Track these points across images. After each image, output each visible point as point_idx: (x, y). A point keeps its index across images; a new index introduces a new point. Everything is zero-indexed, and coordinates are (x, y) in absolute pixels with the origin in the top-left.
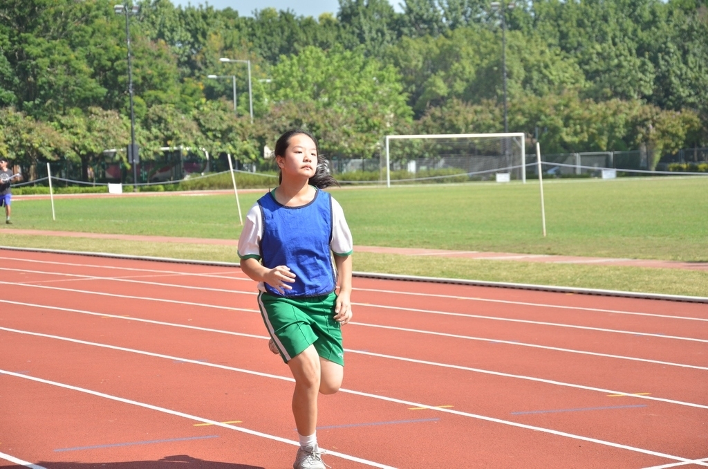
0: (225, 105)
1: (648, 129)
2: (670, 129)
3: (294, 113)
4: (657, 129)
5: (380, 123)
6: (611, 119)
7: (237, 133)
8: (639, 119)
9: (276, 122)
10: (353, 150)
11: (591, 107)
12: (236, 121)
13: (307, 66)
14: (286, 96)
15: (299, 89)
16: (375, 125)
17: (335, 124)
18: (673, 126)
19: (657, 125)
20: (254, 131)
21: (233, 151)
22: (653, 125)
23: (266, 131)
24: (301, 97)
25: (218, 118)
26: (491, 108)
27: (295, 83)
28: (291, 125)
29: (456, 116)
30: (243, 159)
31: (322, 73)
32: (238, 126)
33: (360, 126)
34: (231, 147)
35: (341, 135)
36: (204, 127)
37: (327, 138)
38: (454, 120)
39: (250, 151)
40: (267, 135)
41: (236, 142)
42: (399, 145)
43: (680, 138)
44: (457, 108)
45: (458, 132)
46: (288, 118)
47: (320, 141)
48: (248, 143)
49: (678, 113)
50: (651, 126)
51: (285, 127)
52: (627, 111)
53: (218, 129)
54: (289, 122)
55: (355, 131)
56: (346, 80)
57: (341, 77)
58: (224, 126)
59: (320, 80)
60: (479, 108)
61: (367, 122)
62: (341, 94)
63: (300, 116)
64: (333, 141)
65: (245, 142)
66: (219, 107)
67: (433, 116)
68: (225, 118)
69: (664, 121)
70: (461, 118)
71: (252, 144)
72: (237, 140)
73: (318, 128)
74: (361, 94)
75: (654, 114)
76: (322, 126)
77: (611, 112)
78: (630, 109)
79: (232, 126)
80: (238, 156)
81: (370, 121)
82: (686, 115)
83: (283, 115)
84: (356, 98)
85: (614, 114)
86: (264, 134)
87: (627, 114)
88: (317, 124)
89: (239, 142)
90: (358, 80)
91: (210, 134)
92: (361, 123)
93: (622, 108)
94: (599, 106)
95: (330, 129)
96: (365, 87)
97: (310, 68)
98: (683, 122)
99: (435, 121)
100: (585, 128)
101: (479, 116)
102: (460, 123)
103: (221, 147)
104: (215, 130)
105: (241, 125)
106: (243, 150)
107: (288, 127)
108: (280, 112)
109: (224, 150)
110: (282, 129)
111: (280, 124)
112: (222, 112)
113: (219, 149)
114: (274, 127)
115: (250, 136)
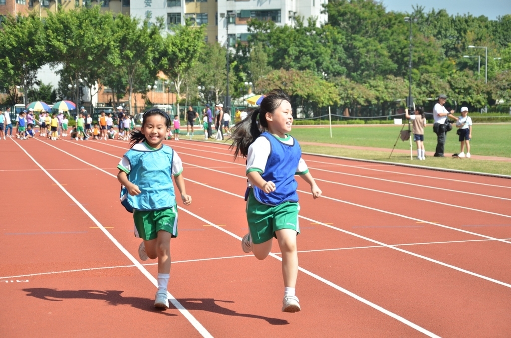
0: (468, 73)
7: (474, 90)
9: (499, 83)
12: (474, 83)
14: (509, 67)
20: (485, 88)
21: (471, 101)
23: (492, 88)
25: (463, 81)
28: (508, 85)
30: (477, 105)
32: (474, 86)
34: (469, 98)
36: (454, 86)
39: (481, 101)
40: (493, 91)
41: (473, 95)
46: (507, 80)
48: (480, 96)
51: (505, 86)
53: (462, 87)
54: (507, 83)
58: (466, 86)
65: (479, 95)
66: (463, 74)
68: (467, 81)
71: (483, 96)
72: (473, 94)
79: (471, 86)
80: (473, 103)
83: (504, 79)
86: (491, 90)
89: (475, 95)
91: (457, 90)
103: (463, 98)
104: (460, 88)
105: (477, 85)
106: (477, 100)
107: (507, 86)
108: (502, 77)
109: (465, 100)
110: (502, 87)
111: (501, 84)
112: (466, 77)
113: (463, 100)
114: (498, 86)
115: (482, 91)
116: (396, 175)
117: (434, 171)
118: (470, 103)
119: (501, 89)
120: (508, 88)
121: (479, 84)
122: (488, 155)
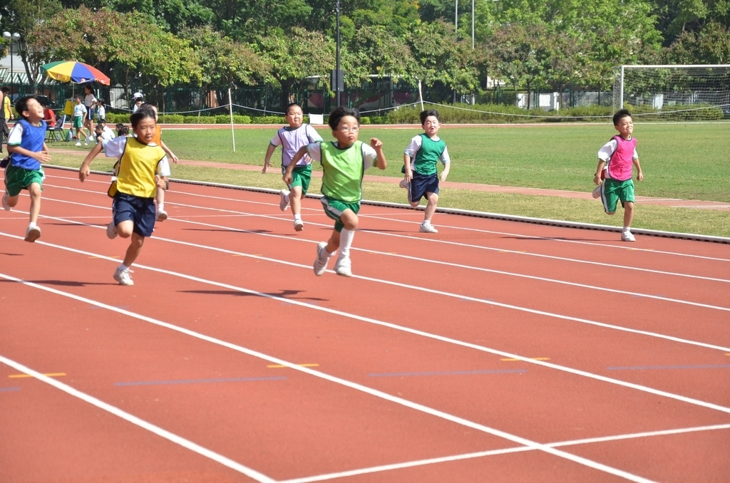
0: (443, 27)
3: (521, 37)
5: (621, 51)
7: (456, 60)
9: (499, 48)
10: (587, 82)
12: (454, 46)
14: (514, 17)
15: (530, 9)
16: (615, 52)
17: (568, 51)
20: (474, 57)
21: (450, 80)
23: (488, 57)
24: (531, 18)
25: (434, 42)
28: (516, 51)
29: (713, 42)
32: (456, 52)
33: (597, 53)
34: (447, 75)
35: (574, 63)
36: (418, 51)
37: (558, 67)
38: (710, 47)
39: (469, 81)
40: (488, 62)
41: (453, 70)
42: (643, 76)
44: (715, 33)
45: (714, 61)
46: (514, 42)
47: (550, 70)
48: (467, 71)
51: (510, 53)
53: (433, 54)
54: (514, 47)
55: (590, 59)
58: (441, 51)
61: (606, 49)
62: (579, 15)
63: (528, 40)
64: (565, 70)
65: (463, 70)
66: (435, 29)
67: (684, 41)
68: (442, 42)
70: (719, 44)
71: (471, 72)
72: (454, 67)
73: (548, 55)
74: (602, 15)
76: (553, 53)
79: (450, 52)
80: (454, 86)
81: (609, 47)
83: (509, 39)
84: (596, 21)
86: (485, 62)
88: (547, 51)
89: (456, 69)
91: (424, 60)
92: (599, 49)
95: (562, 56)
96: (607, 8)
99: (687, 48)
102: (718, 52)
103: (436, 75)
104: (430, 56)
105: (460, 51)
106: (460, 79)
107: (514, 54)
108: (506, 36)
109: (440, 78)
110: (506, 56)
111: (504, 50)
112: (439, 35)
113: (434, 78)
114: (497, 54)
115: (469, 63)
118: (449, 84)
119: (504, 60)
120: (516, 58)
121: (464, 49)
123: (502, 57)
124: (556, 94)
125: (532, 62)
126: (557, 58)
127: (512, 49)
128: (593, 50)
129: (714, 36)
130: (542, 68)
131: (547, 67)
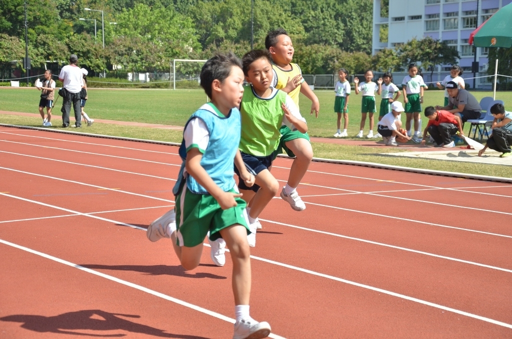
0: (86, 36)
1: (334, 62)
2: (346, 63)
3: (128, 44)
4: (340, 62)
5: (180, 52)
6: (314, 56)
7: (93, 54)
8: (329, 56)
9: (116, 49)
10: (163, 68)
11: (303, 48)
12: (92, 47)
13: (138, 15)
14: (125, 33)
15: (133, 29)
16: (177, 53)
17: (152, 52)
18: (348, 61)
19: (339, 60)
20: (103, 53)
21: (90, 64)
22: (337, 60)
23: (111, 53)
24: (134, 34)
25: (81, 44)
26: (245, 46)
27: (131, 26)
28: (126, 51)
30: (96, 70)
31: (148, 20)
32: (93, 50)
33: (168, 53)
34: (88, 62)
35: (156, 58)
36: (72, 49)
37: (148, 60)
39: (100, 65)
40: (111, 56)
41: (91, 60)
42: (191, 65)
43: (352, 68)
44: (226, 45)
46: (124, 46)
47: (143, 61)
48: (99, 60)
49: (351, 54)
50: (336, 60)
51: (122, 51)
52: (323, 51)
53: (81, 51)
54: (124, 49)
55: (165, 56)
56: (161, 25)
57: (159, 24)
58: (85, 50)
59: (146, 24)
60: (238, 46)
61: (172, 51)
62: (159, 33)
63: (131, 45)
64: (151, 61)
65: (97, 60)
66: (82, 38)
67: (211, 49)
68: (85, 44)
69: (343, 58)
71: (101, 61)
72: (92, 58)
73: (143, 53)
74: (170, 34)
75: (338, 54)
76: (145, 52)
77: (314, 51)
78: (325, 50)
79: (90, 50)
80: (93, 68)
81: (174, 50)
82: (356, 55)
83: (121, 44)
84: (168, 37)
85: (316, 53)
86: (109, 56)
87: (322, 53)
88: (142, 51)
89: (94, 59)
90: (169, 26)
92: (169, 51)
93: (320, 49)
94: (308, 48)
95: (149, 54)
96: (174, 30)
97: (140, 17)
98: (354, 59)
99: (213, 52)
100: (299, 60)
101: (238, 51)
103: (82, 62)
104: (79, 51)
105: (95, 49)
106: (96, 64)
107: (124, 52)
108: (119, 43)
109: (85, 63)
110: (120, 53)
111: (119, 50)
112: (84, 41)
113: (82, 63)
114: (116, 52)
115: (100, 56)
116: (45, 140)
117: (83, 137)
118: (90, 66)
119: (119, 55)
120: (125, 54)
121: (97, 49)
122: (128, 120)
123: (118, 53)
124: (148, 74)
125: (135, 57)
126: (147, 55)
127: (123, 49)
128: (166, 51)
129: (225, 47)
130: (139, 60)
131: (142, 59)
